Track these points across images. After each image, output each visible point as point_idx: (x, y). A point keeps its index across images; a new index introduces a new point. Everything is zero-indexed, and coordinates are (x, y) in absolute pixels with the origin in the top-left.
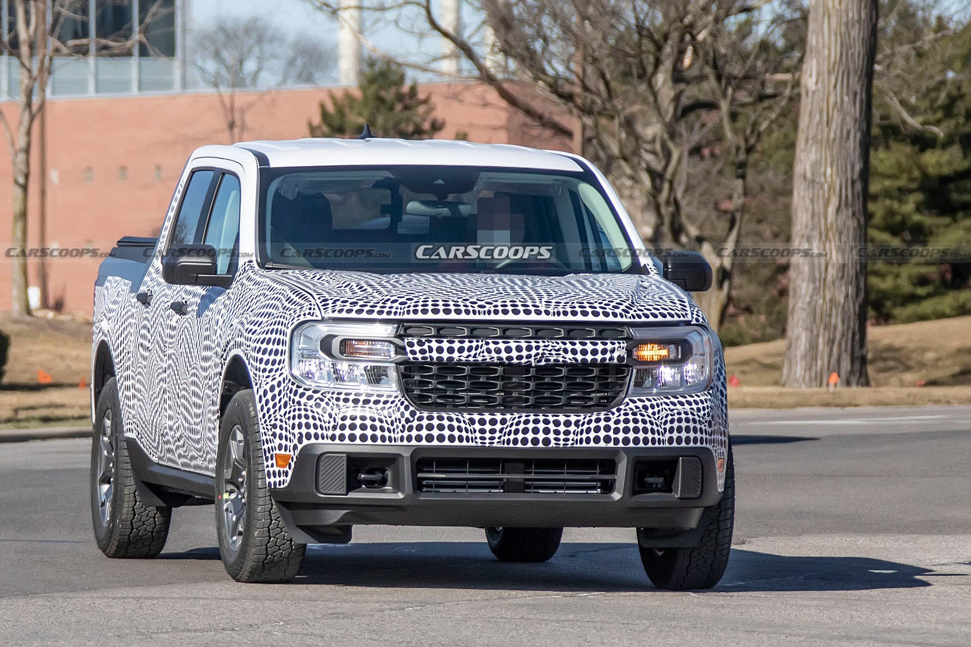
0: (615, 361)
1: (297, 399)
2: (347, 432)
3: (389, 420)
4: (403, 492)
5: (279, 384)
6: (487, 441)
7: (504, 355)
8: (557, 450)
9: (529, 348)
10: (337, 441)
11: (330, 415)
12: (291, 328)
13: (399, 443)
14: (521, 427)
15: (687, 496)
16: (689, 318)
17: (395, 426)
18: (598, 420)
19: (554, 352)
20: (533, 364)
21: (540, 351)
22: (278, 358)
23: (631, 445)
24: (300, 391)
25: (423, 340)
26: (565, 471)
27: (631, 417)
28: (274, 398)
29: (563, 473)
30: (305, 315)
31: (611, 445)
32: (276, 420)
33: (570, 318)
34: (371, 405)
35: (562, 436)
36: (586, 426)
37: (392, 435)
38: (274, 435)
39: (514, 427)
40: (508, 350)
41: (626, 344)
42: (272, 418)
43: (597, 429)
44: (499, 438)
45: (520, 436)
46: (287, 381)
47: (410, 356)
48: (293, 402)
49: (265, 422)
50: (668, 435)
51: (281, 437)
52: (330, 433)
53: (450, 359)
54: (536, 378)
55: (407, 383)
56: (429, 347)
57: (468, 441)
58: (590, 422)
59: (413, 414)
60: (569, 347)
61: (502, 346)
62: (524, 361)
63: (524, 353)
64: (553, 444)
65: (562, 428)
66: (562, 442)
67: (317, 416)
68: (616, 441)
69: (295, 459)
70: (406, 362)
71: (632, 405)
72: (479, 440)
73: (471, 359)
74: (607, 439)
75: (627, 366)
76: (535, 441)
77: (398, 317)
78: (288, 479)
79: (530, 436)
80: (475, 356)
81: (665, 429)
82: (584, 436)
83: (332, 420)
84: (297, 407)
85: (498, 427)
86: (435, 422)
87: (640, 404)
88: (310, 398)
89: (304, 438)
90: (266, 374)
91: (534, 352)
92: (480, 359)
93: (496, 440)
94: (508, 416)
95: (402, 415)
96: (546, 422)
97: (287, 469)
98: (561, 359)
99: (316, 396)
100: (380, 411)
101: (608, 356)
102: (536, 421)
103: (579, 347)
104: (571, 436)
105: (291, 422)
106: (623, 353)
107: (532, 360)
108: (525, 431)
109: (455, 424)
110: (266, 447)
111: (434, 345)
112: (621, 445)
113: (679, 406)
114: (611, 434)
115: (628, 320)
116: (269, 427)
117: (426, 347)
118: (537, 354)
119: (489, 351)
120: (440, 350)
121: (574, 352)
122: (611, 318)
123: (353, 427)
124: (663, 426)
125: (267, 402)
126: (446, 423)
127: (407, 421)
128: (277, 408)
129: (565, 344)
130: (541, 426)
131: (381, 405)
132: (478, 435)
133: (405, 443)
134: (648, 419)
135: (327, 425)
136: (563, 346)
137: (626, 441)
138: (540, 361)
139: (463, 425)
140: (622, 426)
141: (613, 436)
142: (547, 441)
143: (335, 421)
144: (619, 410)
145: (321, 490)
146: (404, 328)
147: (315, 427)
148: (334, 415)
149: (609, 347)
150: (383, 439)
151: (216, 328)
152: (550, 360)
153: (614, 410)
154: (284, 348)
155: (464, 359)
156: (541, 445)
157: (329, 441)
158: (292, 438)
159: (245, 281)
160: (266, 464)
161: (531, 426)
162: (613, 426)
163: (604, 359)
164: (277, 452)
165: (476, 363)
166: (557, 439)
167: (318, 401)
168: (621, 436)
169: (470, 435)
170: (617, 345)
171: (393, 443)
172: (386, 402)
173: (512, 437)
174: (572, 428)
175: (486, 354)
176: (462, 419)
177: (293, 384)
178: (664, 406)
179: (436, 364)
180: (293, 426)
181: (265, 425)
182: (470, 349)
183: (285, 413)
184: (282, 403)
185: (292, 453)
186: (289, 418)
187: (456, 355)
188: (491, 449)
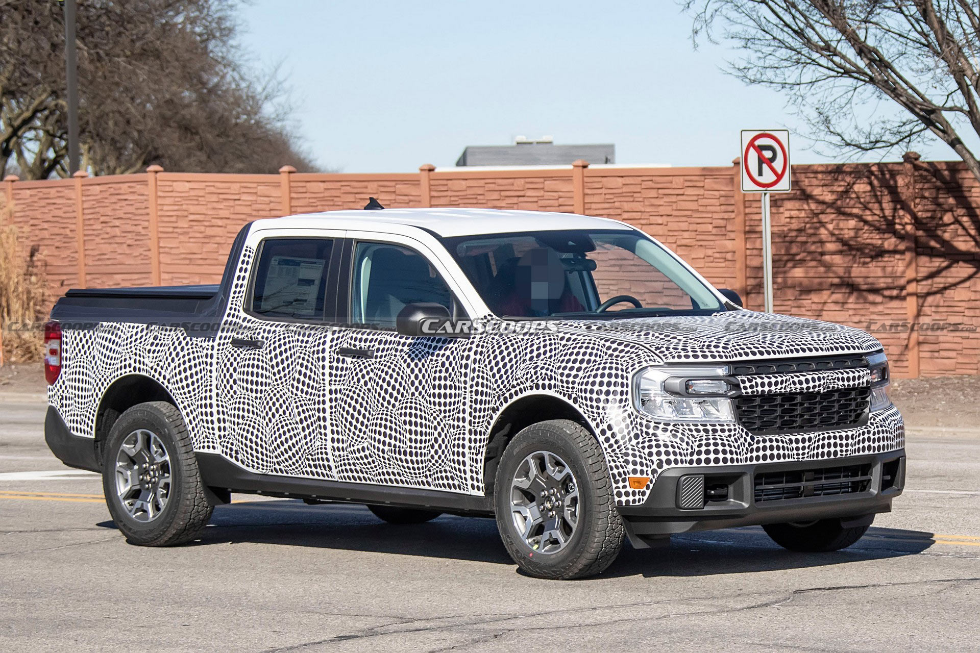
0: (864, 385)
1: (651, 431)
2: (703, 457)
3: (736, 445)
4: (746, 503)
5: (624, 419)
6: (801, 456)
7: (805, 386)
8: (841, 460)
9: (819, 379)
10: (695, 464)
11: (688, 444)
12: (632, 373)
13: (744, 463)
14: (821, 443)
17: (741, 450)
18: (863, 433)
19: (832, 381)
20: (820, 392)
21: (825, 381)
22: (618, 397)
23: (881, 451)
24: (652, 425)
25: (751, 377)
26: (842, 475)
28: (621, 431)
29: (841, 477)
30: (646, 361)
31: (871, 452)
32: (627, 449)
33: (835, 352)
34: (719, 433)
35: (844, 448)
36: (857, 439)
37: (739, 457)
38: (627, 462)
39: (816, 444)
40: (807, 381)
41: (869, 371)
42: (623, 447)
43: (864, 441)
44: (808, 453)
45: (820, 451)
46: (633, 417)
47: (744, 391)
48: (647, 434)
49: (613, 451)
50: (896, 441)
51: (635, 463)
52: (688, 458)
53: (770, 391)
54: (820, 403)
55: (739, 412)
56: (756, 383)
57: (789, 457)
58: (859, 435)
59: (753, 439)
60: (840, 376)
61: (803, 379)
62: (816, 389)
63: (817, 383)
64: (839, 456)
65: (844, 442)
66: (844, 453)
67: (676, 445)
68: (874, 449)
69: (654, 481)
70: (740, 397)
71: (876, 419)
72: (795, 456)
73: (783, 390)
74: (869, 448)
75: (869, 388)
76: (829, 454)
77: (729, 360)
78: (645, 498)
79: (826, 450)
80: (785, 388)
81: (895, 436)
82: (857, 446)
83: (689, 448)
84: (653, 438)
85: (807, 444)
86: (768, 444)
87: (880, 418)
88: (665, 430)
89: (664, 464)
90: (608, 411)
91: (822, 382)
92: (788, 390)
93: (806, 455)
94: (812, 435)
95: (745, 440)
96: (835, 438)
97: (645, 489)
98: (836, 386)
99: (669, 428)
100: (728, 438)
101: (861, 381)
102: (829, 438)
103: (845, 375)
104: (849, 448)
105: (647, 451)
106: (868, 378)
107: (821, 388)
108: (823, 446)
109: (780, 444)
110: (615, 471)
111: (759, 381)
112: (876, 452)
114: (871, 443)
115: (865, 351)
116: (620, 455)
117: (753, 383)
118: (824, 383)
119: (794, 383)
120: (763, 385)
121: (843, 379)
122: (857, 351)
123: (708, 452)
124: (894, 434)
125: (613, 435)
127: (750, 444)
128: (627, 439)
129: (838, 373)
130: (832, 441)
131: (727, 433)
132: (795, 452)
133: (748, 463)
134: (887, 429)
135: (685, 452)
136: (837, 376)
137: (879, 448)
138: (824, 389)
139: (785, 445)
140: (876, 436)
141: (872, 445)
142: (836, 453)
143: (692, 447)
144: (871, 424)
145: (682, 506)
146: (738, 368)
148: (691, 444)
149: (861, 374)
150: (732, 460)
151: (463, 370)
152: (830, 388)
154: (625, 389)
155: (778, 391)
156: (832, 457)
157: (688, 465)
158: (649, 463)
160: (614, 485)
161: (826, 442)
162: (872, 437)
163: (858, 384)
164: (632, 475)
165: (786, 394)
166: (841, 451)
167: (673, 432)
168: (876, 444)
169: (790, 452)
170: (865, 372)
171: (740, 463)
172: (730, 431)
173: (816, 451)
174: (850, 441)
175: (792, 386)
176: (784, 440)
177: (641, 419)
178: (890, 418)
179: (759, 396)
180: (650, 454)
181: (612, 454)
182: (782, 382)
183: (638, 443)
184: (632, 434)
185: (651, 476)
186: (643, 448)
187: (773, 388)
188: (803, 463)
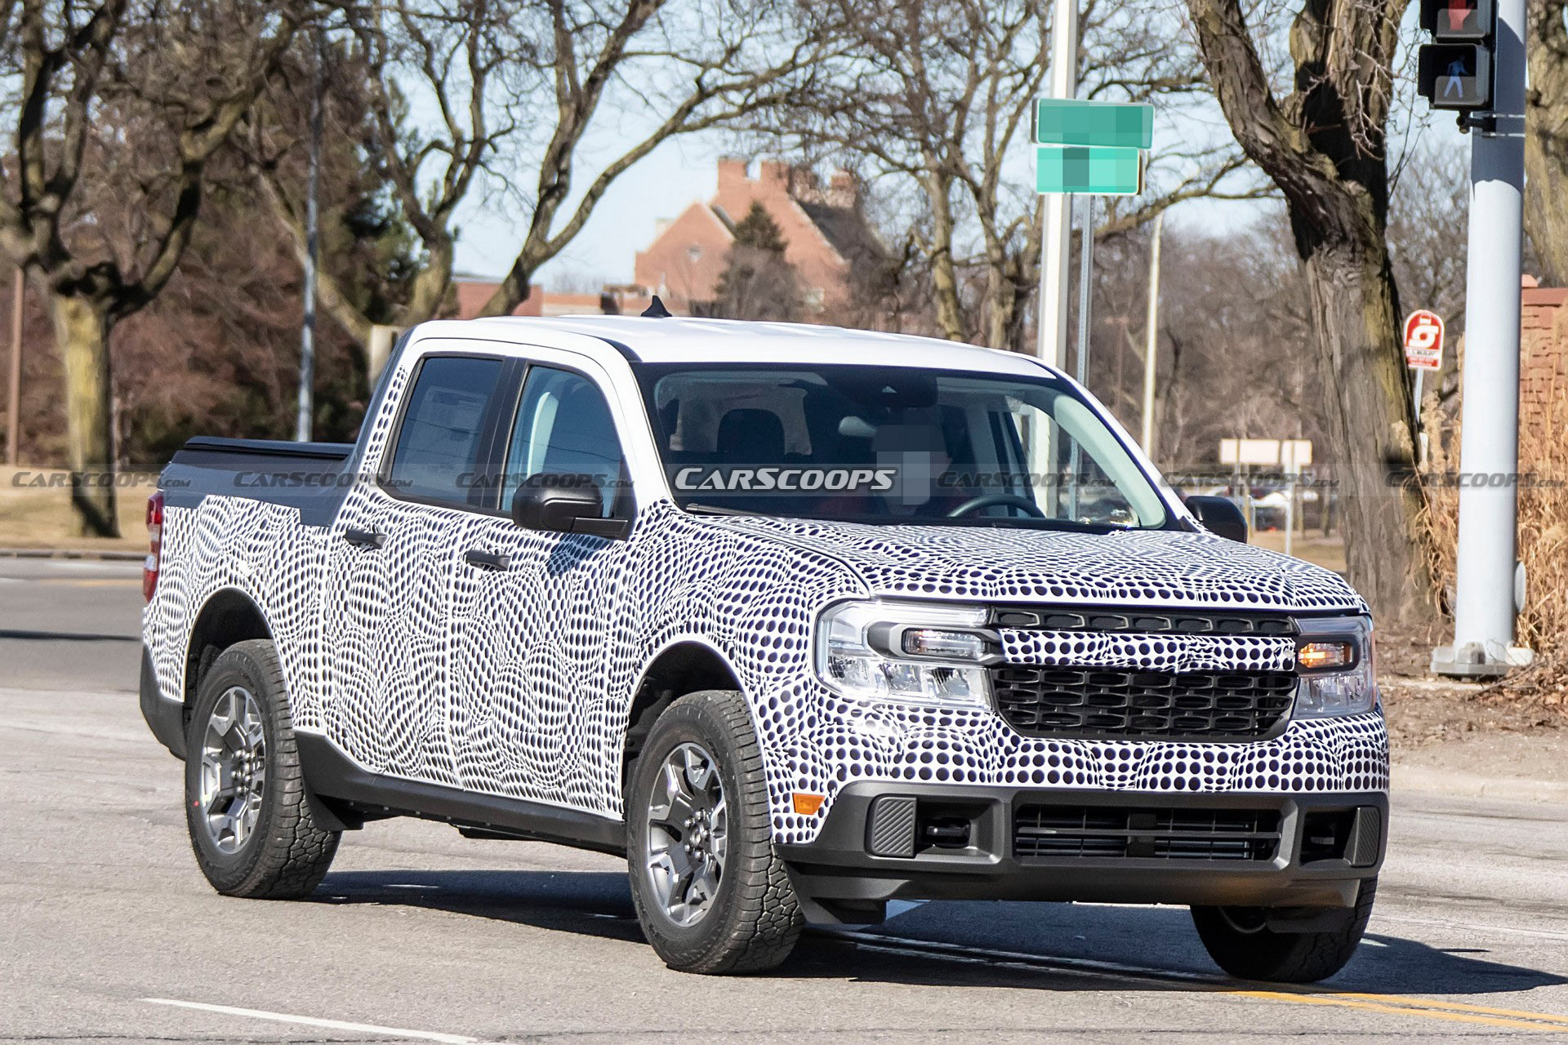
0: (1281, 668)
1: (834, 714)
2: (918, 765)
4: (997, 855)
5: (797, 691)
6: (1116, 782)
7: (1138, 657)
8: (1207, 796)
9: (1172, 648)
10: (902, 778)
11: (892, 741)
12: (816, 610)
13: (995, 783)
14: (1162, 761)
15: (1363, 862)
16: (1357, 605)
17: (989, 759)
18: (1262, 754)
19: (1202, 654)
20: (1176, 671)
22: (793, 652)
23: (1303, 790)
24: (838, 703)
25: (1026, 632)
26: (1214, 825)
27: (1303, 750)
28: (788, 711)
29: (1210, 829)
30: (841, 590)
31: (1278, 789)
32: (794, 743)
33: (1220, 604)
34: (953, 726)
35: (1215, 776)
36: (1246, 762)
37: (985, 771)
38: (792, 765)
39: (1153, 763)
40: (1144, 649)
41: (1293, 644)
42: (788, 739)
43: (1261, 767)
44: (1133, 778)
45: (1160, 775)
46: (810, 688)
47: (1009, 656)
48: (827, 718)
49: (774, 745)
50: (1346, 775)
51: (804, 769)
52: (891, 766)
53: (1064, 661)
54: (1176, 691)
55: (1001, 696)
56: (1036, 643)
57: (1090, 781)
58: (1251, 756)
59: (1015, 741)
60: (1223, 646)
61: (1136, 644)
62: (1165, 665)
63: (1166, 654)
64: (1202, 788)
65: (1216, 765)
66: (1214, 785)
67: (870, 741)
68: (1285, 784)
69: (831, 803)
70: (1002, 665)
71: (1302, 732)
72: (1105, 781)
73: (1092, 661)
74: (1273, 781)
75: (1294, 674)
76: (1180, 783)
77: (988, 598)
78: (817, 831)
79: (1173, 775)
80: (1097, 658)
81: (1343, 767)
82: (1245, 776)
83: (894, 747)
84: (835, 726)
85: (1131, 761)
86: (1046, 754)
87: (1312, 731)
88: (856, 713)
89: (849, 773)
90: (773, 674)
91: (1178, 653)
92: (1104, 661)
93: (1128, 781)
94: (1144, 746)
95: (1000, 742)
96: (1195, 755)
97: (816, 815)
98: (1212, 664)
99: (865, 711)
100: (967, 736)
101: (1271, 660)
102: (1182, 754)
103: (1235, 647)
104: (1227, 777)
105: (824, 747)
106: (1291, 656)
107: (1176, 664)
108: (1167, 768)
109: (1073, 756)
110: (775, 782)
111: (1043, 640)
112: (1290, 790)
113: (1355, 734)
114: (1278, 773)
115: (1294, 608)
116: (782, 754)
117: (1031, 643)
118: (1182, 656)
119: (1117, 650)
120: (1050, 648)
121: (1229, 653)
122: (1272, 605)
123: (926, 758)
124: (1340, 763)
125: (776, 717)
126: (1061, 754)
127: (1008, 751)
128: (796, 725)
129: (1217, 641)
130: (1188, 761)
131: (967, 727)
132: (1104, 773)
133: (1004, 783)
134: (1323, 752)
135: (886, 754)
136: (1215, 646)
137: (1297, 784)
138: (1184, 667)
139: (1083, 759)
140: (1292, 762)
141: (1281, 777)
142: (1195, 784)
143: (898, 748)
144: (1287, 739)
145: (874, 850)
146: (1002, 614)
147: (868, 756)
148: (897, 741)
149: (1273, 646)
150: (972, 776)
151: (609, 596)
152: (1197, 665)
153: (1280, 739)
154: (803, 638)
155: (1082, 662)
156: (1187, 789)
157: (890, 778)
158: (826, 771)
159: (667, 531)
160: (772, 806)
161: (1175, 761)
162: (1281, 762)
163: (1266, 665)
164: (798, 790)
165: (1098, 668)
166: (1208, 781)
167: (870, 718)
168: (1291, 776)
169: (1092, 773)
170: (1283, 645)
171: (986, 783)
172: (974, 723)
173: (1150, 776)
174: (1229, 765)
175: (1113, 654)
176: (1082, 749)
177: (823, 691)
178: (1340, 733)
179: (1043, 668)
180: (828, 755)
181: (772, 751)
182: (1091, 647)
183: (812, 735)
184: (805, 719)
185: (826, 793)
186: (819, 742)
187: (1072, 656)
188: (1121, 794)
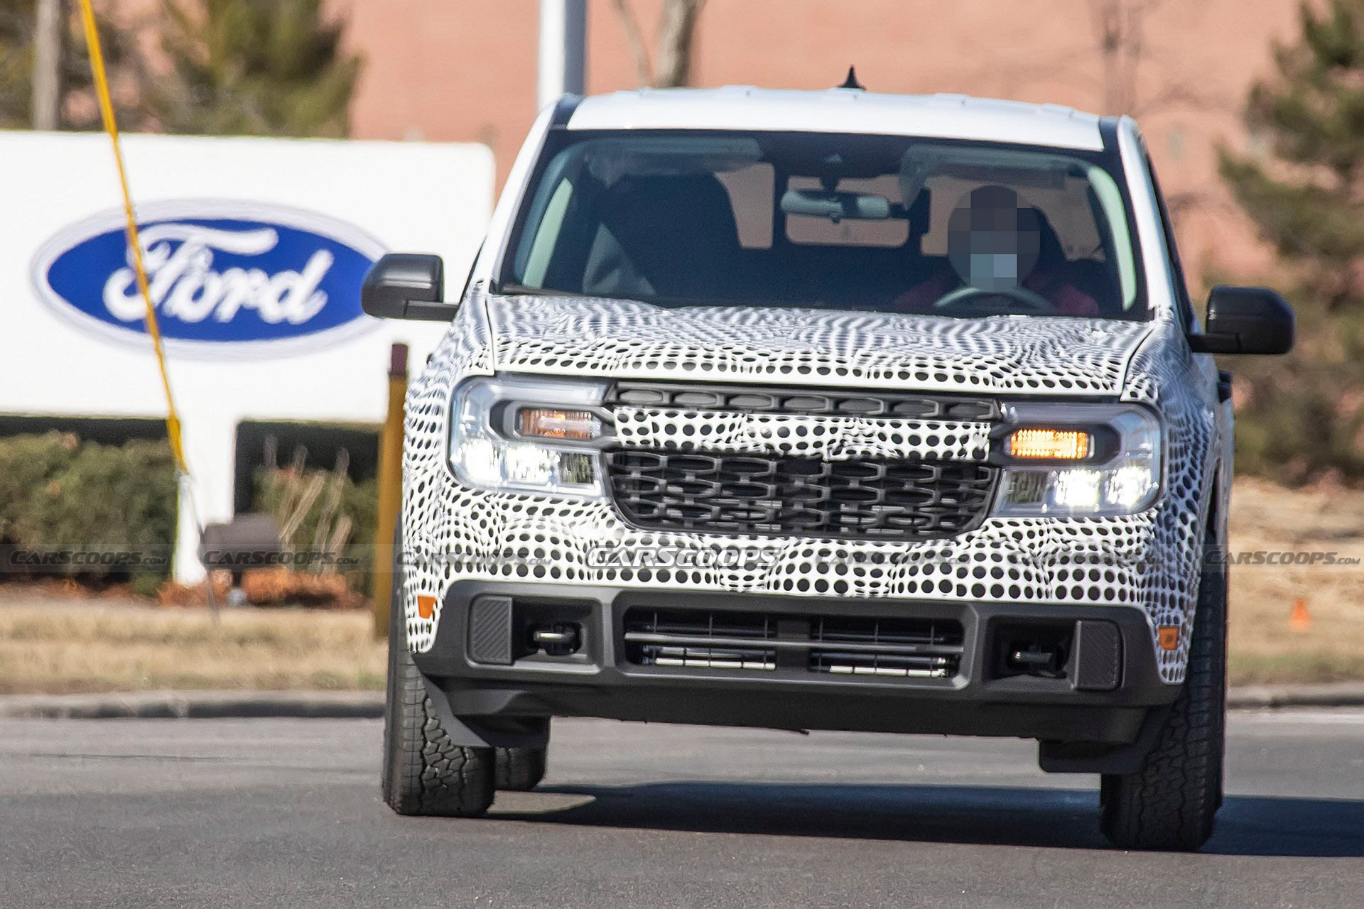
0: (969, 457)
1: (449, 504)
3: (581, 543)
4: (600, 663)
5: (431, 480)
6: (741, 583)
7: (776, 441)
8: (858, 602)
9: (819, 431)
10: (500, 575)
11: (491, 533)
12: (452, 388)
13: (595, 581)
14: (799, 560)
15: (1089, 686)
16: (1117, 390)
18: (931, 554)
19: (862, 439)
20: (826, 458)
21: (838, 436)
22: (434, 437)
23: (988, 597)
25: (645, 411)
26: (876, 637)
27: (989, 550)
28: (422, 503)
29: (873, 641)
31: (952, 595)
32: (421, 539)
33: (895, 382)
34: (556, 516)
36: (909, 564)
37: (585, 568)
39: (787, 561)
40: (784, 432)
41: (988, 430)
42: (417, 535)
43: (929, 570)
44: (762, 577)
45: (797, 576)
46: (441, 476)
47: (623, 438)
48: (444, 510)
50: (1056, 583)
53: (688, 445)
54: (832, 480)
55: (617, 483)
56: (654, 423)
57: (708, 581)
60: (889, 430)
61: (774, 425)
62: (810, 451)
63: (811, 438)
64: (852, 592)
65: (869, 566)
66: (867, 589)
67: (472, 534)
68: (962, 590)
69: (441, 604)
70: (615, 448)
71: (994, 531)
72: (726, 581)
73: (722, 446)
74: (946, 586)
75: (990, 465)
76: (822, 585)
77: (608, 373)
78: (432, 638)
79: (813, 576)
80: (728, 441)
81: (1051, 574)
82: (907, 579)
83: (493, 540)
87: (1009, 530)
88: (466, 503)
89: (453, 570)
90: (417, 463)
91: (826, 437)
92: (736, 446)
93: (756, 581)
94: (776, 543)
95: (603, 535)
96: (842, 554)
97: (431, 620)
98: (874, 450)
99: (475, 500)
100: (567, 528)
101: (956, 447)
102: (824, 553)
103: (905, 431)
104: (883, 580)
105: (438, 543)
106: (984, 443)
108: (806, 568)
111: (662, 420)
112: (969, 596)
113: (1081, 536)
114: (952, 577)
115: (999, 390)
117: (648, 424)
118: (833, 441)
119: (752, 433)
120: (671, 429)
121: (897, 439)
122: (967, 386)
123: (524, 553)
124: (1047, 568)
125: (414, 510)
127: (609, 545)
128: (424, 519)
129: (882, 425)
131: (570, 518)
132: (726, 572)
133: (605, 581)
134: (1020, 554)
135: (486, 548)
136: (879, 429)
137: (979, 590)
138: (837, 452)
140: (971, 564)
141: (956, 581)
142: (841, 586)
143: (497, 542)
144: (969, 539)
145: (474, 655)
146: (616, 391)
147: (469, 551)
148: (496, 533)
149: (959, 432)
150: (570, 574)
152: (854, 452)
153: (962, 538)
155: (710, 445)
156: (831, 592)
157: (488, 576)
158: (438, 569)
161: (815, 559)
162: (956, 565)
163: (950, 453)
164: (420, 591)
165: (730, 452)
166: (859, 584)
167: (477, 508)
168: (970, 581)
169: (711, 571)
170: (972, 430)
171: (586, 581)
172: (578, 514)
173: (783, 577)
174: (886, 566)
175: (746, 437)
176: (699, 545)
177: (448, 480)
178: (1054, 534)
179: (664, 452)
180: (441, 550)
182: (721, 429)
183: (433, 528)
185: (437, 594)
187: (697, 438)
188: (747, 597)
